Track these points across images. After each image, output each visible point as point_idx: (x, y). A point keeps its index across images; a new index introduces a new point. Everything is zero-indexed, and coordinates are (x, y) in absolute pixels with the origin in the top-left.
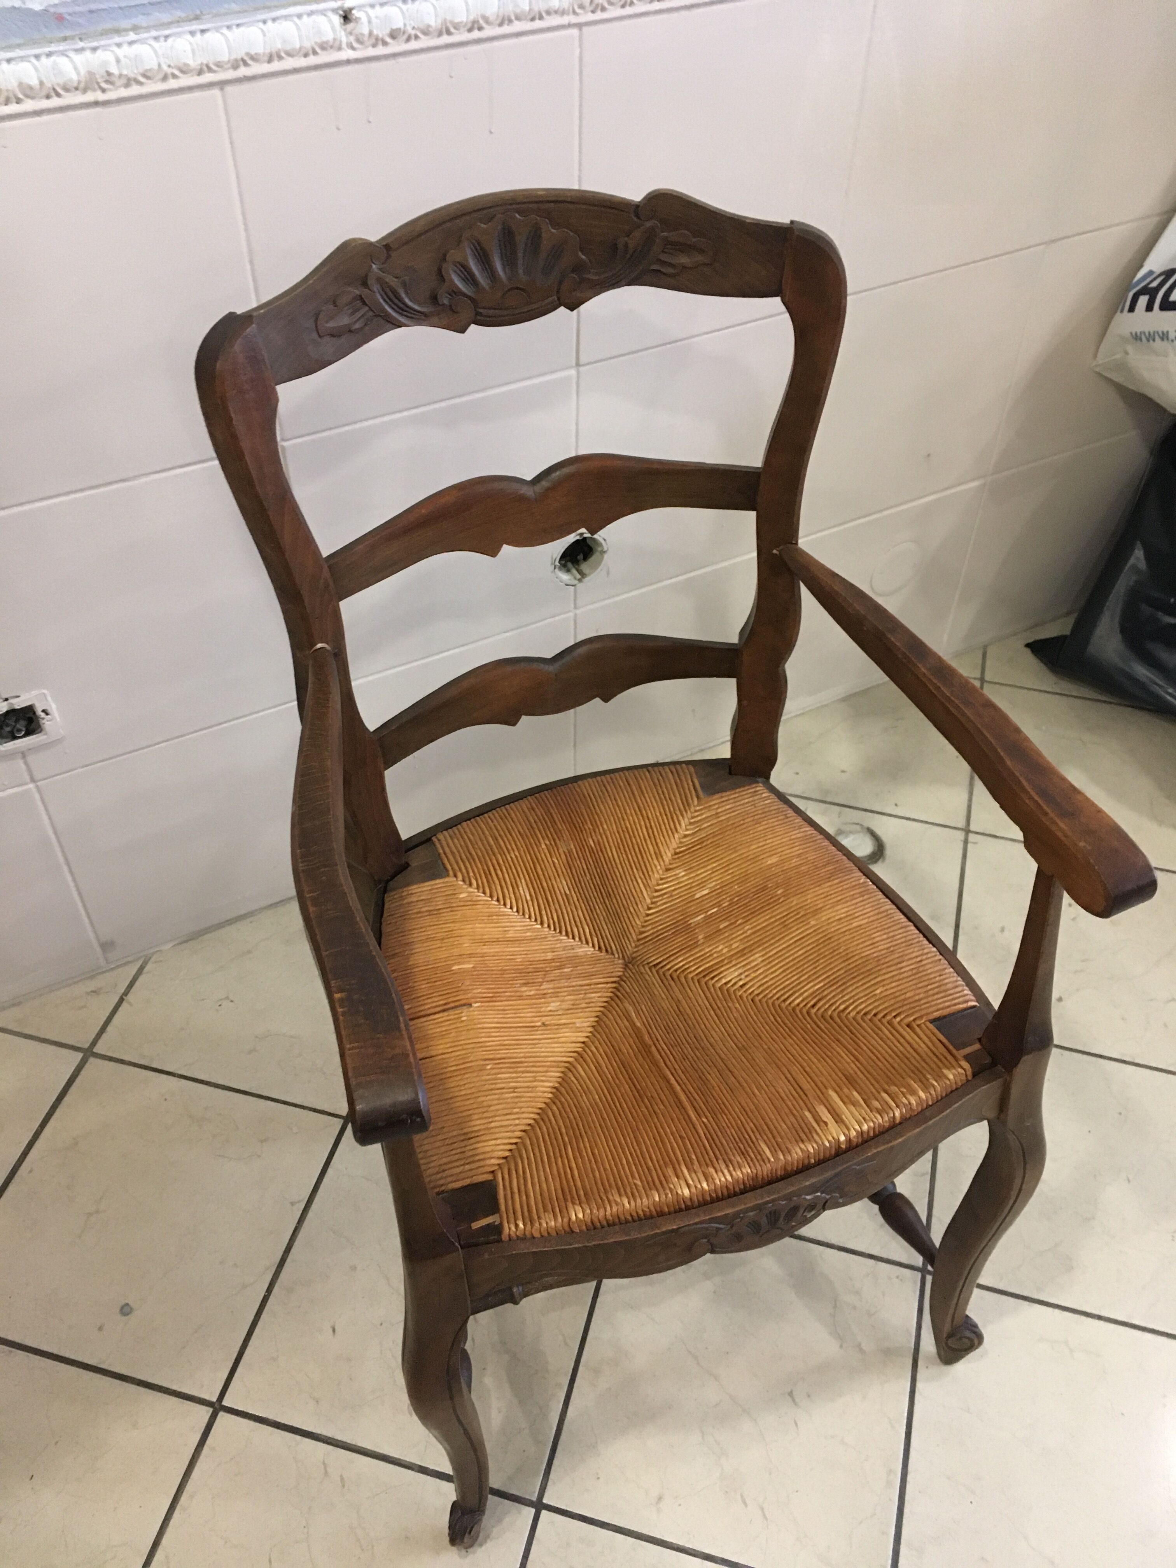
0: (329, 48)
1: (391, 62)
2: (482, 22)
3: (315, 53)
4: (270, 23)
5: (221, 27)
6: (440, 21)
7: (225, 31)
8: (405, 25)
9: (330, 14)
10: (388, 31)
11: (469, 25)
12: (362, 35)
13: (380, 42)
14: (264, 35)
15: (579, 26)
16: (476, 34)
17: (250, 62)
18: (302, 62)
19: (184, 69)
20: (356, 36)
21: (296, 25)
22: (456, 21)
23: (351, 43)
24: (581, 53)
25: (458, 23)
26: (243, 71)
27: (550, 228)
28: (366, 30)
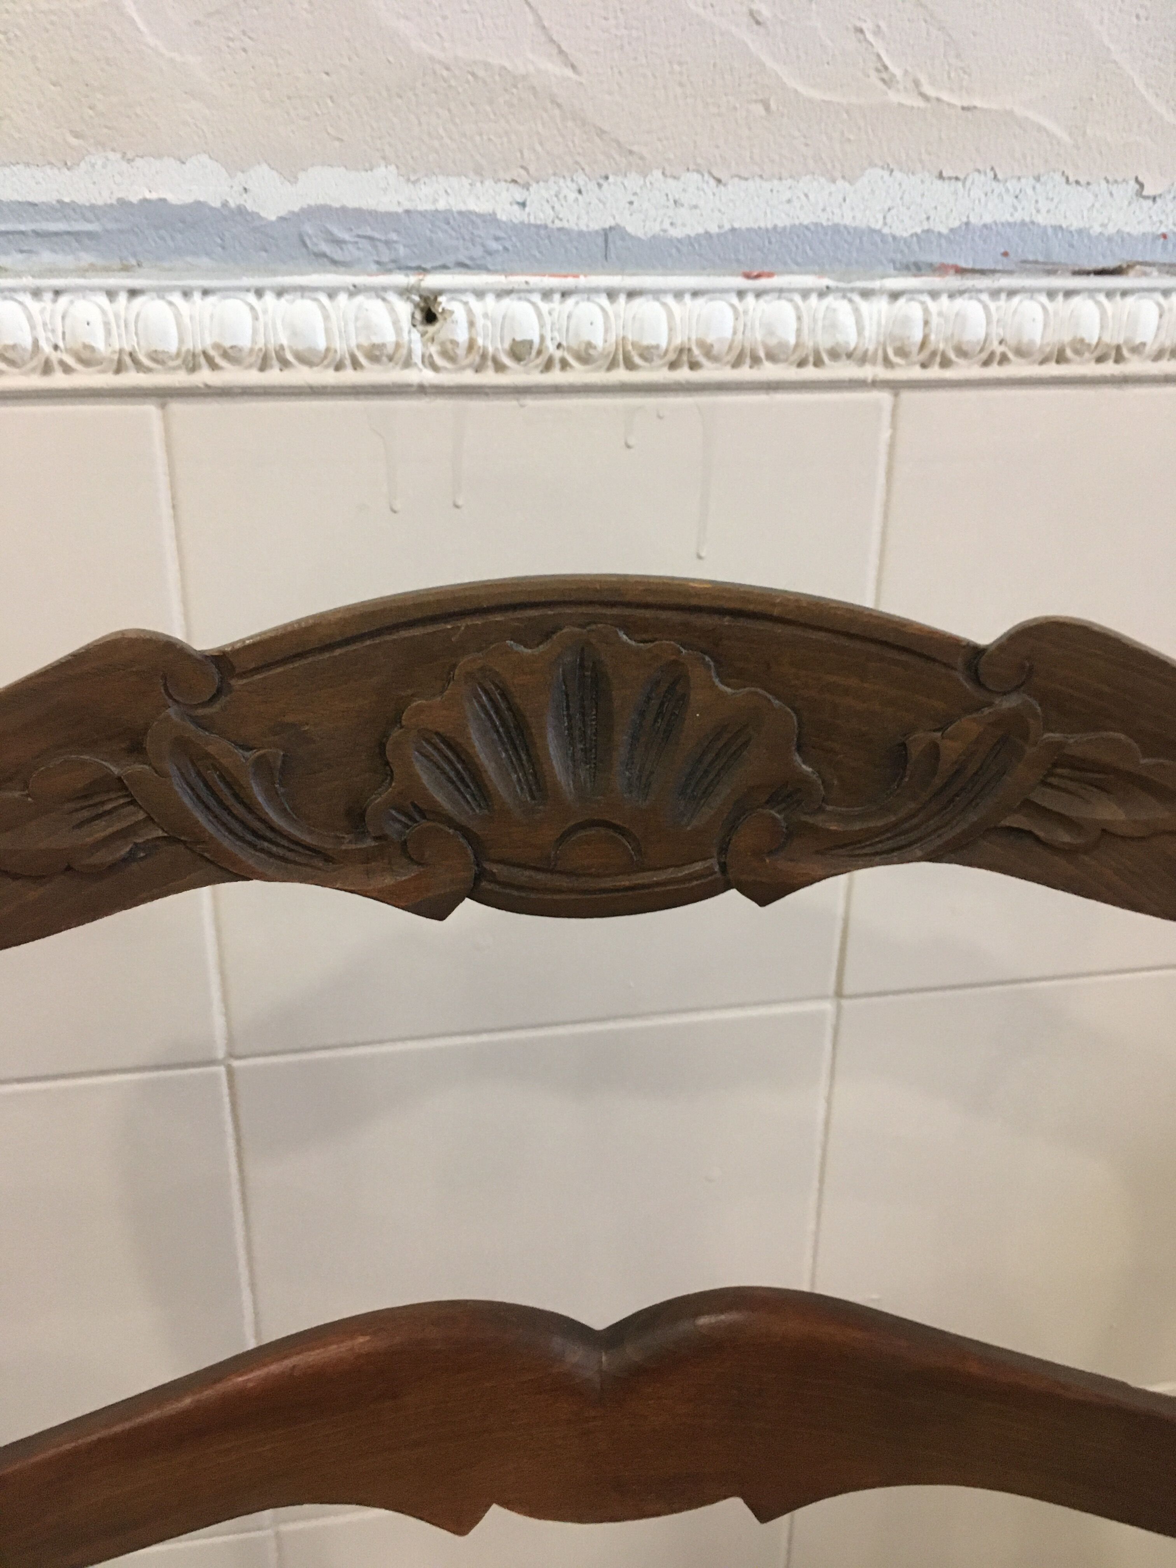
0: (385, 359)
1: (510, 404)
2: (696, 351)
3: (356, 365)
4: (269, 297)
5: (171, 289)
6: (612, 339)
7: (176, 298)
8: (542, 338)
9: (392, 297)
10: (507, 345)
11: (672, 356)
12: (454, 343)
13: (490, 363)
14: (256, 318)
15: (895, 387)
16: (684, 374)
17: (219, 360)
18: (328, 377)
19: (86, 355)
20: (442, 344)
21: (323, 307)
22: (646, 342)
23: (431, 356)
24: (893, 437)
25: (648, 348)
26: (205, 376)
27: (716, 681)
28: (462, 337)
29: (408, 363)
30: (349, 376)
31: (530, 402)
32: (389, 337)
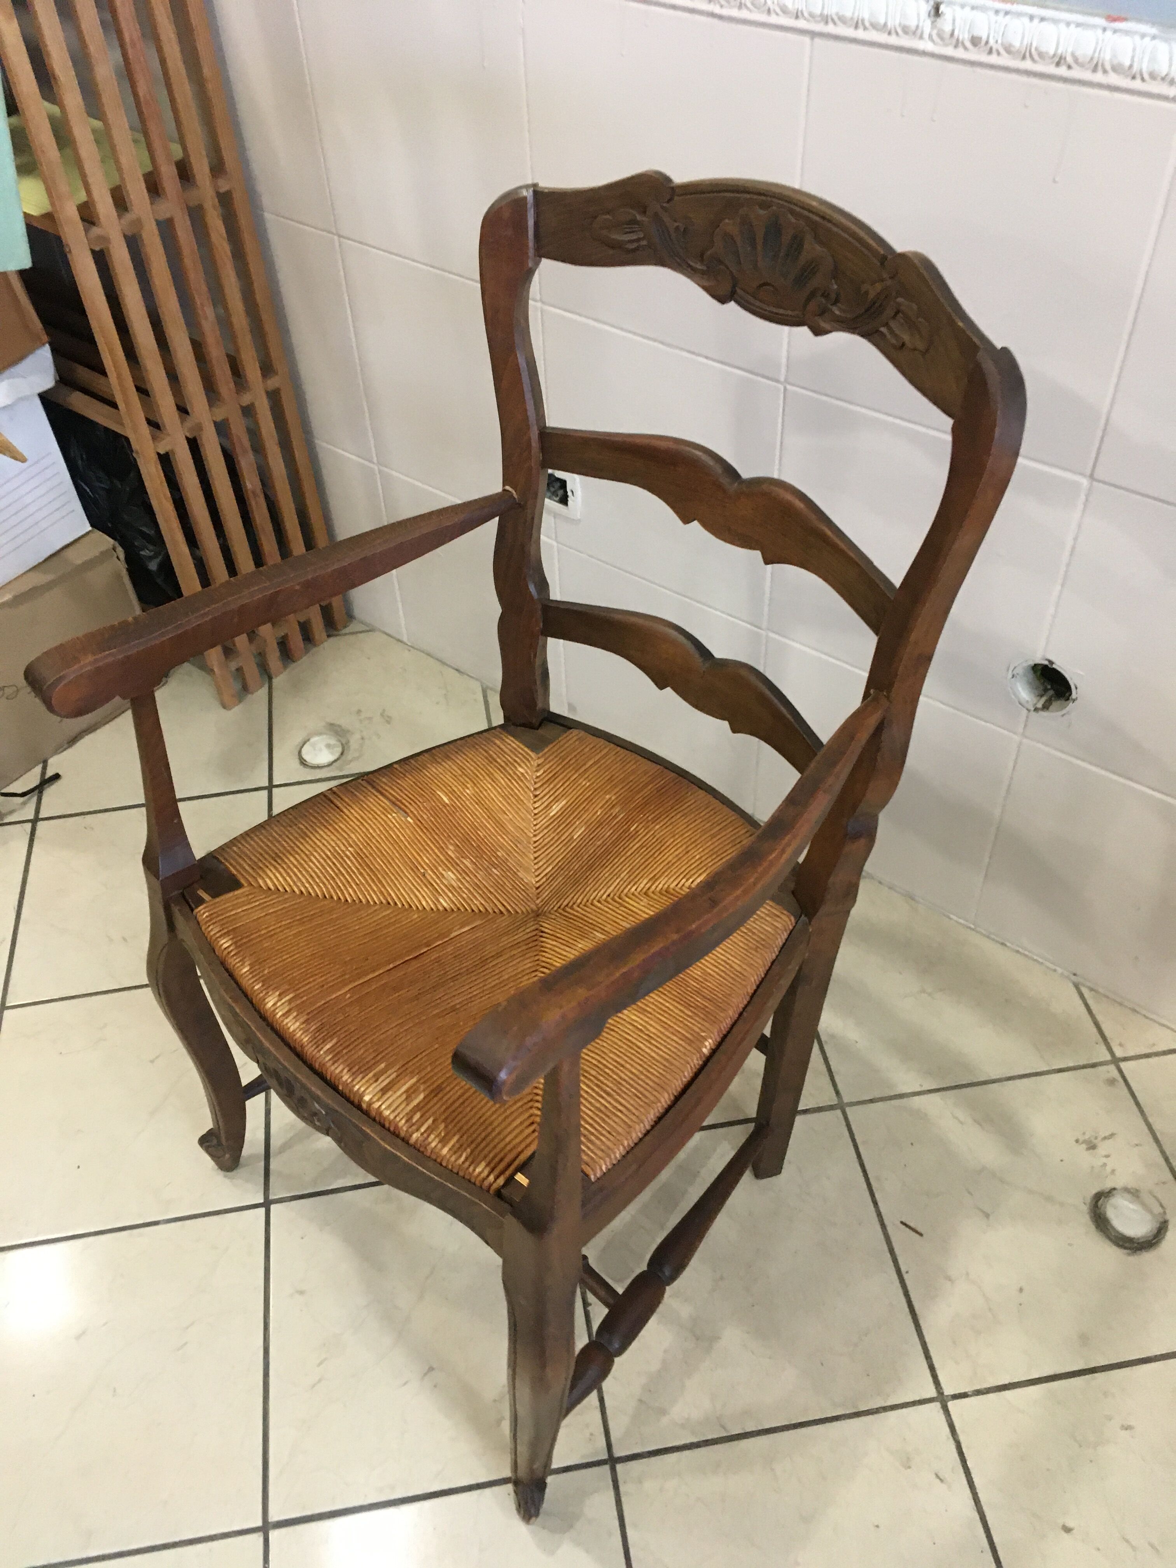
0: (911, 33)
2: (1071, 60)
3: (897, 34)
6: (1025, 43)
8: (989, 36)
10: (970, 36)
11: (1056, 59)
12: (946, 32)
13: (960, 45)
16: (1063, 71)
17: (837, 21)
19: (784, 9)
20: (940, 31)
22: (1043, 48)
23: (932, 36)
25: (1044, 52)
26: (831, 28)
27: (812, 241)
28: (948, 28)
29: (921, 37)
30: (893, 40)
31: (979, 70)
32: (912, 24)
